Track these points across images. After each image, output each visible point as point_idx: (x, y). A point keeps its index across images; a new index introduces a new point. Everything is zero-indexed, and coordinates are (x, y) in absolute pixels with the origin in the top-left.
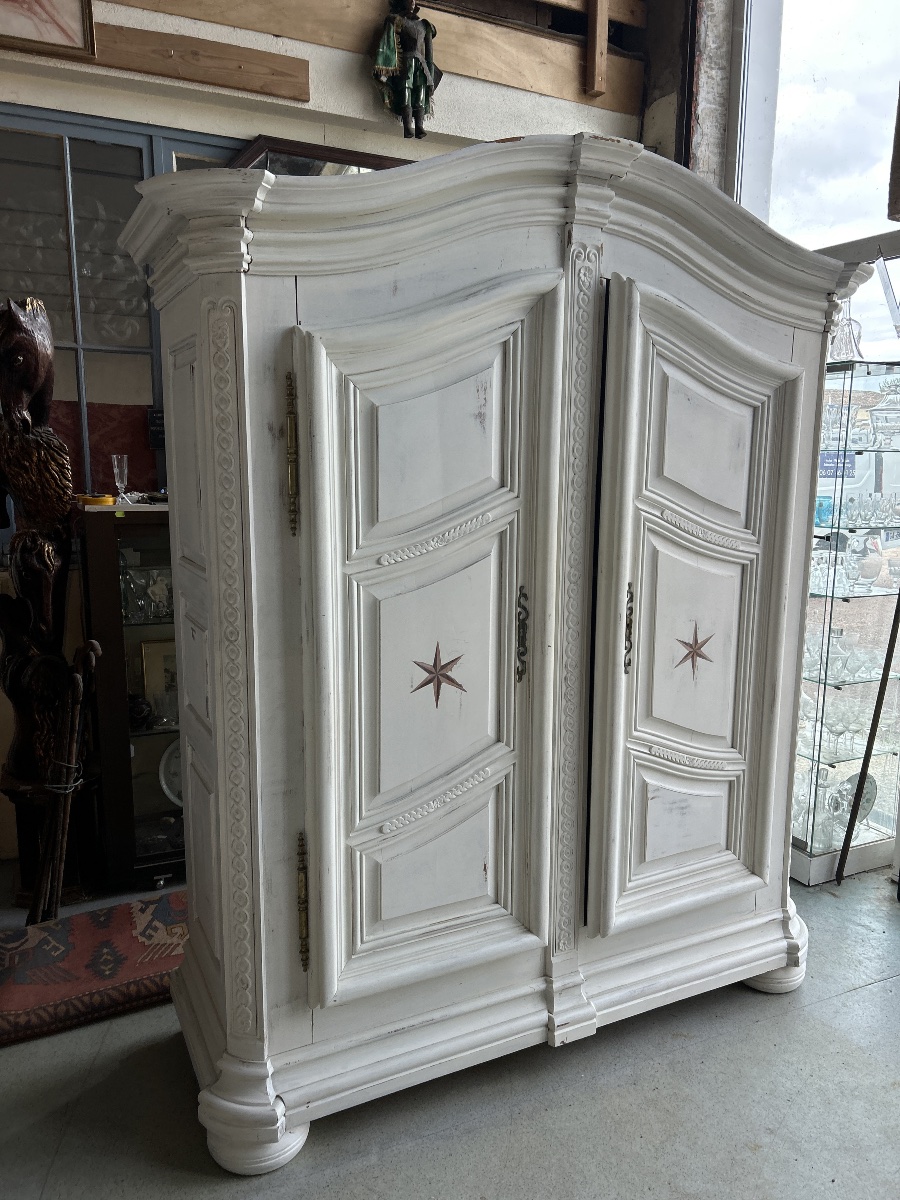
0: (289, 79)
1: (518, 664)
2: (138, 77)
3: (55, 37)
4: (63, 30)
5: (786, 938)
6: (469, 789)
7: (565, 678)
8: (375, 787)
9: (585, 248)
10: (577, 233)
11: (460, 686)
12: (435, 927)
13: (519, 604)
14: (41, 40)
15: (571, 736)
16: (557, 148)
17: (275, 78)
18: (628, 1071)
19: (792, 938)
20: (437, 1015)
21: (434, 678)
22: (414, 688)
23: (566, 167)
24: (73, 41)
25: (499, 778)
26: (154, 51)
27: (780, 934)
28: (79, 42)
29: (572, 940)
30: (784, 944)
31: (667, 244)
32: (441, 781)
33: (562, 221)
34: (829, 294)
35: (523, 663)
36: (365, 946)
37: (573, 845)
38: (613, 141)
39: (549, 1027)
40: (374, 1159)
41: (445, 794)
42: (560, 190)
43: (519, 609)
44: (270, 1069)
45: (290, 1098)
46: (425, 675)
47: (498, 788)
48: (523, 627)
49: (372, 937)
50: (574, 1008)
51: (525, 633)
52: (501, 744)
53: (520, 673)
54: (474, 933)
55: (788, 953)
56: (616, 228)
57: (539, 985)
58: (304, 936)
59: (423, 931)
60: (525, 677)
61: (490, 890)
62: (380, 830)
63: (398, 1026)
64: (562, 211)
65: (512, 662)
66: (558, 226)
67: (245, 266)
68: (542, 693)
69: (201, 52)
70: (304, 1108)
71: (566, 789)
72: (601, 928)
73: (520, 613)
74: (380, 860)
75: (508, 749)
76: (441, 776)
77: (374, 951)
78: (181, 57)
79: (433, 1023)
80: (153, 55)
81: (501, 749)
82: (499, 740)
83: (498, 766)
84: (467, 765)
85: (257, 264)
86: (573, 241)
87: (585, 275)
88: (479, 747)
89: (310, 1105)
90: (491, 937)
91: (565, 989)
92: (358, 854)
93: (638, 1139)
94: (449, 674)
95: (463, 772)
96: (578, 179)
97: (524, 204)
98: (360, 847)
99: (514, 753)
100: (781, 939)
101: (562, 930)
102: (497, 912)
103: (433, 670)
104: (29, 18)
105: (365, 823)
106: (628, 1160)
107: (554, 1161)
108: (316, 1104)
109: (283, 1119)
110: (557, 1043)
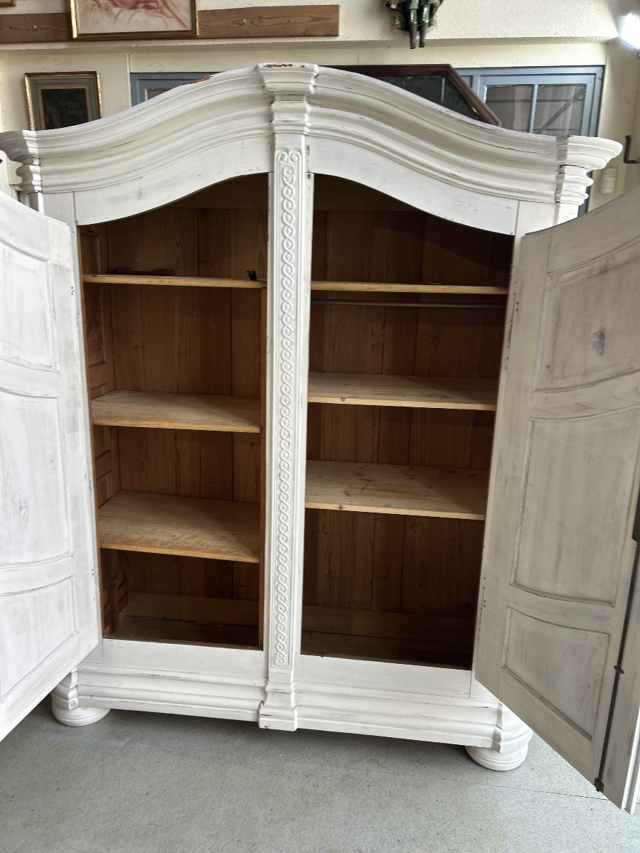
0: (323, 22)
2: (225, 42)
3: (175, 26)
4: (179, 20)
5: (497, 726)
9: (287, 151)
10: (279, 141)
14: (168, 30)
16: (247, 79)
17: (316, 23)
18: (312, 767)
19: (501, 729)
20: (182, 676)
23: (260, 92)
24: (186, 27)
26: (234, 23)
27: (494, 721)
28: (189, 27)
30: (491, 730)
31: (367, 140)
33: (268, 133)
34: (561, 166)
38: (285, 66)
39: (258, 713)
40: (122, 744)
42: (262, 109)
45: (82, 689)
50: (282, 708)
55: (494, 738)
56: (318, 132)
57: (261, 683)
63: (156, 673)
64: (266, 125)
66: (268, 137)
67: (37, 188)
69: (264, 16)
70: (89, 698)
78: (251, 22)
79: (176, 679)
80: (234, 25)
85: (47, 186)
86: (276, 147)
87: (288, 172)
89: (94, 698)
91: (275, 692)
93: (268, 809)
96: (277, 97)
97: (236, 123)
100: (493, 725)
101: (278, 651)
104: (162, 17)
106: (247, 818)
107: (206, 795)
108: (96, 698)
109: (76, 700)
110: (262, 726)
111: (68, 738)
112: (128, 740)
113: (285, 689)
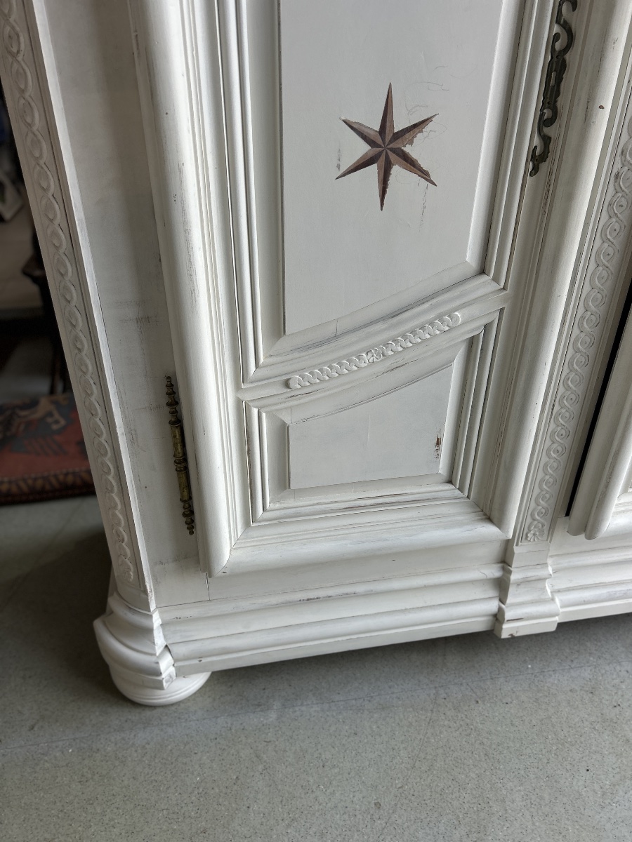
1: (537, 141)
6: (424, 341)
7: (617, 176)
8: (278, 325)
11: (424, 174)
12: (362, 503)
13: (558, 18)
15: (605, 274)
18: (587, 673)
20: (361, 589)
21: (379, 154)
22: (343, 169)
25: (475, 328)
29: (546, 532)
32: (380, 326)
35: (546, 140)
36: (268, 515)
37: (571, 426)
39: (498, 618)
40: (273, 716)
41: (386, 344)
43: (556, 29)
44: (156, 620)
45: (180, 650)
46: (362, 149)
47: (472, 342)
48: (557, 68)
49: (277, 506)
50: (532, 603)
51: (559, 80)
52: (484, 278)
53: (538, 159)
54: (414, 514)
57: (494, 572)
58: (186, 498)
59: (347, 505)
60: (544, 167)
61: (442, 467)
62: (287, 384)
63: (311, 595)
65: (529, 140)
68: (570, 197)
70: (196, 661)
71: (577, 351)
72: (588, 527)
73: (556, 37)
74: (287, 420)
75: (495, 286)
76: (383, 319)
77: (279, 521)
79: (355, 595)
81: (485, 285)
82: (483, 271)
83: (475, 310)
84: (426, 306)
88: (447, 280)
89: (204, 660)
90: (438, 520)
91: (526, 581)
92: (255, 411)
94: (407, 149)
95: (419, 315)
98: (258, 403)
99: (505, 292)
101: (534, 520)
102: (449, 494)
103: (379, 140)
105: (263, 372)
106: (565, 800)
107: (473, 775)
108: (209, 659)
109: (172, 670)
110: (505, 635)
111: (170, 731)
112: (277, 705)
113: (540, 573)
